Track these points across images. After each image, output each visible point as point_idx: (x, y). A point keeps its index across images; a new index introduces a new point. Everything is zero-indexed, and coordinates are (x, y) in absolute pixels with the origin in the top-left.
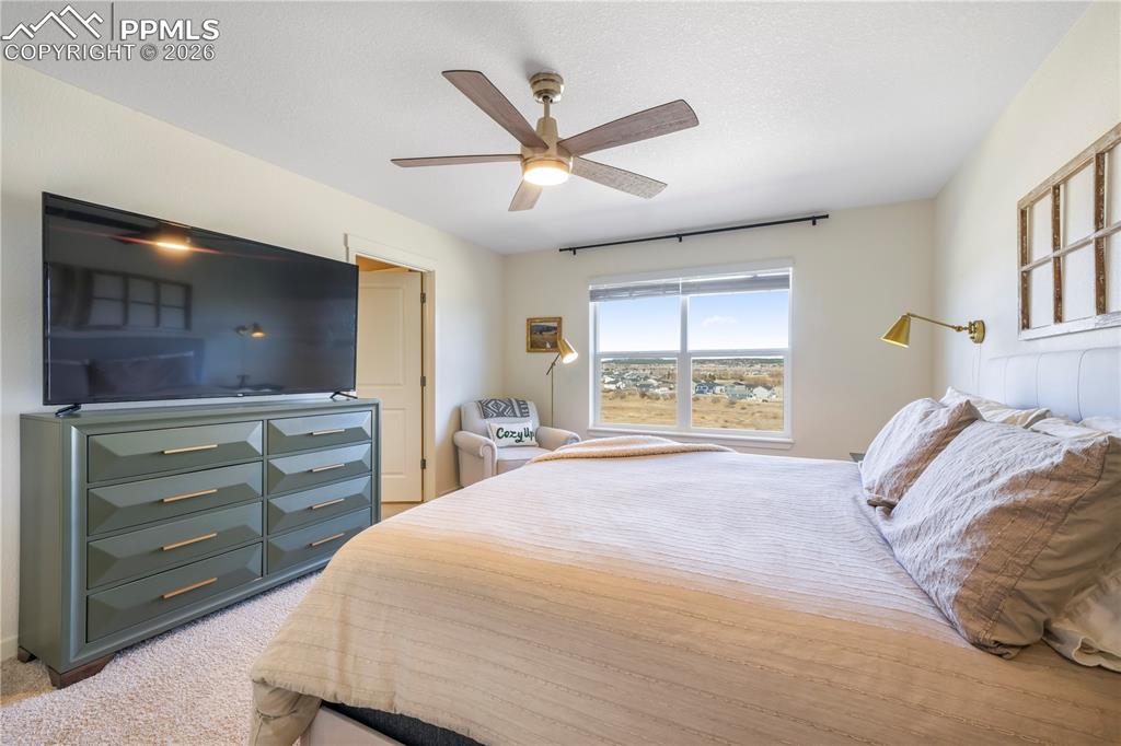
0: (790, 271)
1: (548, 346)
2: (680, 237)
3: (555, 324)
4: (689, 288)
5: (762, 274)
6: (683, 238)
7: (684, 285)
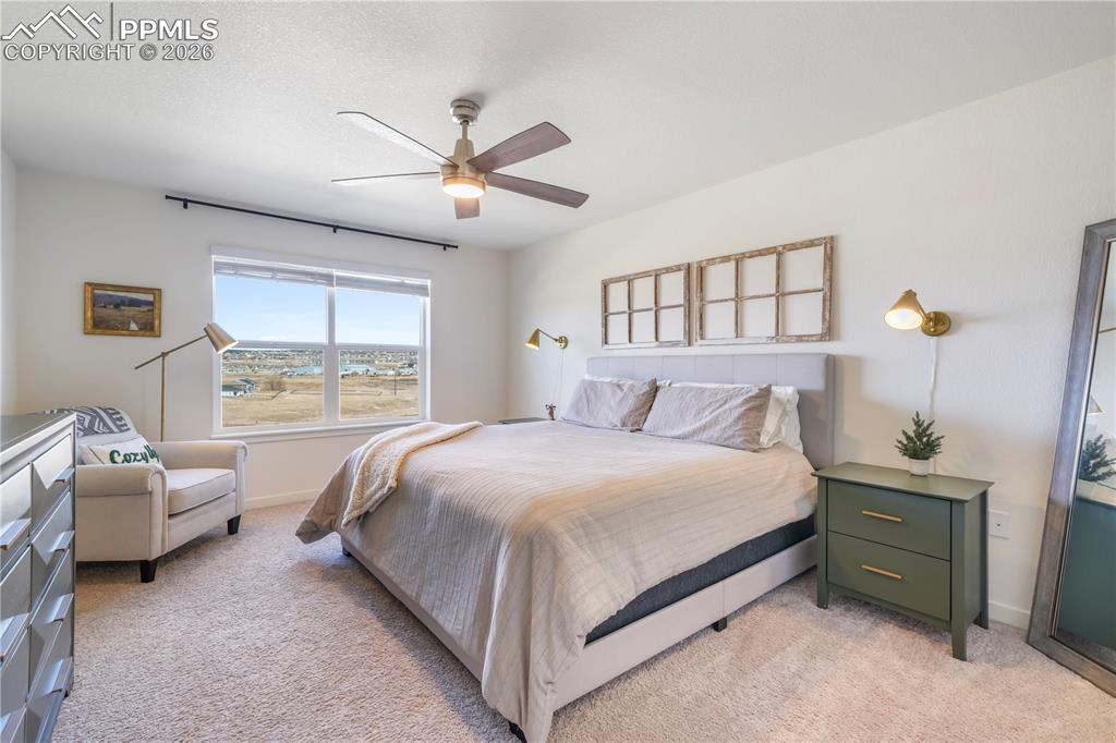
0: (429, 283)
1: (133, 326)
2: (335, 228)
3: (150, 298)
4: (342, 281)
5: (409, 281)
6: (338, 230)
7: (339, 278)
